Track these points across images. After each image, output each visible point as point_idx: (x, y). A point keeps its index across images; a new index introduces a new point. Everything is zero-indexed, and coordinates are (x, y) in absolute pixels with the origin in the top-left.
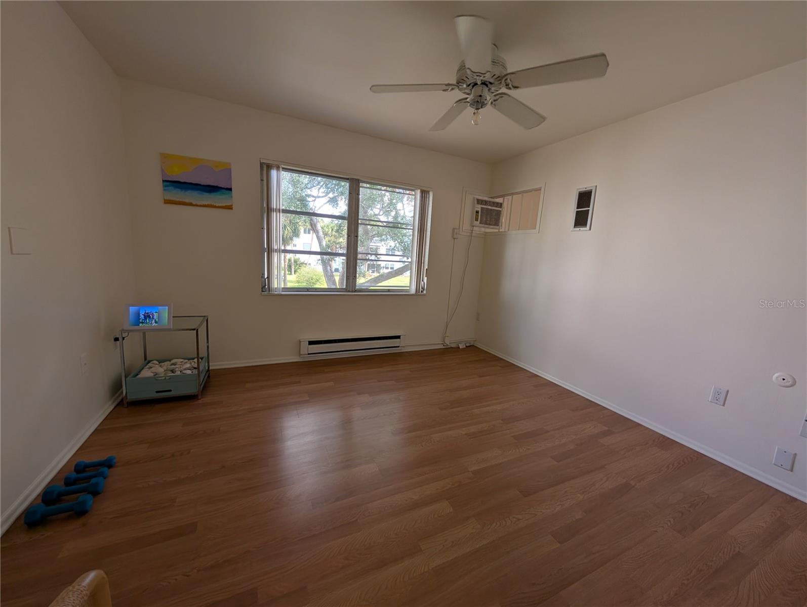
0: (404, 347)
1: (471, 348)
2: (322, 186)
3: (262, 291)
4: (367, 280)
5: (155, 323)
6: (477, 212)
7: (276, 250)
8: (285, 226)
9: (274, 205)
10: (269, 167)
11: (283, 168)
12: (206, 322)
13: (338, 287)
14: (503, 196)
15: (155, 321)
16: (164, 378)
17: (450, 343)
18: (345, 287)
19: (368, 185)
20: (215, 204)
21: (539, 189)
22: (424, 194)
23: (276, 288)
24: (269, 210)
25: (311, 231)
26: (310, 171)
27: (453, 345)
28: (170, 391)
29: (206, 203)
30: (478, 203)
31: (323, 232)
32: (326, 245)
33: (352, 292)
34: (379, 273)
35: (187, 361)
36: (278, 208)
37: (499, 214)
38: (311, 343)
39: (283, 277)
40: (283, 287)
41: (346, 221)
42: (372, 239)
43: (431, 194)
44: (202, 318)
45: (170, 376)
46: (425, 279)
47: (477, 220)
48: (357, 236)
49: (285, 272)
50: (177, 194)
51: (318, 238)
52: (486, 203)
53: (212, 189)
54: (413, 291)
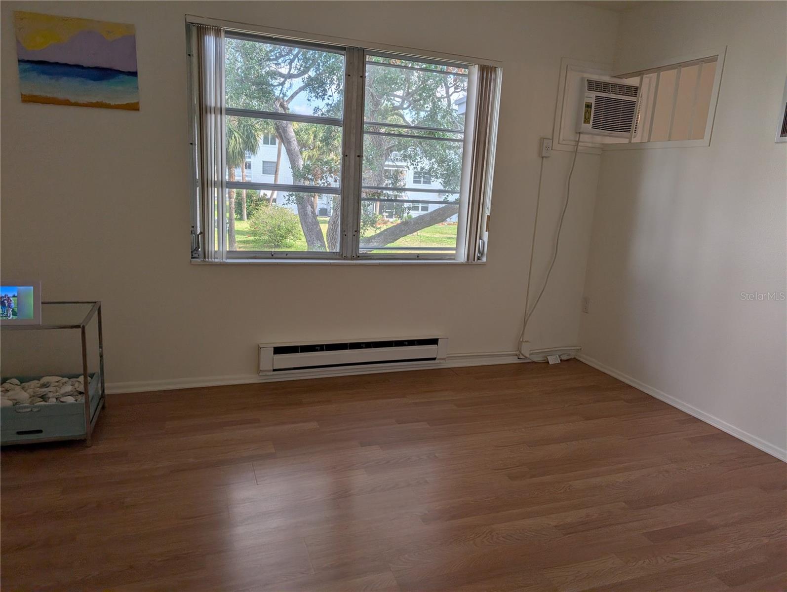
0: (444, 359)
1: (571, 364)
2: (296, 56)
3: (192, 258)
4: (378, 231)
5: (13, 315)
6: (588, 106)
7: (215, 182)
8: (231, 132)
9: (211, 100)
10: (202, 30)
11: (227, 32)
12: (97, 312)
13: (328, 250)
14: (640, 74)
15: (13, 311)
16: (29, 410)
17: (531, 354)
18: (338, 250)
19: (381, 60)
20: (108, 102)
21: (713, 59)
22: (486, 72)
23: (216, 252)
24: (203, 110)
25: (277, 141)
26: (274, 36)
27: (538, 359)
28: (40, 431)
29: (94, 100)
30: (590, 89)
31: (299, 142)
32: (304, 167)
33: (351, 259)
34: (401, 217)
35: (67, 379)
36: (219, 105)
37: (630, 108)
38: (278, 350)
39: (228, 225)
40: (228, 250)
41: (340, 129)
42: (387, 155)
43: (500, 73)
44: (90, 306)
45: (39, 406)
46: (486, 235)
47: (587, 121)
48: (360, 156)
49: (231, 215)
50: (44, 85)
51: (290, 152)
52: (604, 87)
53: (104, 74)
54: (462, 258)
